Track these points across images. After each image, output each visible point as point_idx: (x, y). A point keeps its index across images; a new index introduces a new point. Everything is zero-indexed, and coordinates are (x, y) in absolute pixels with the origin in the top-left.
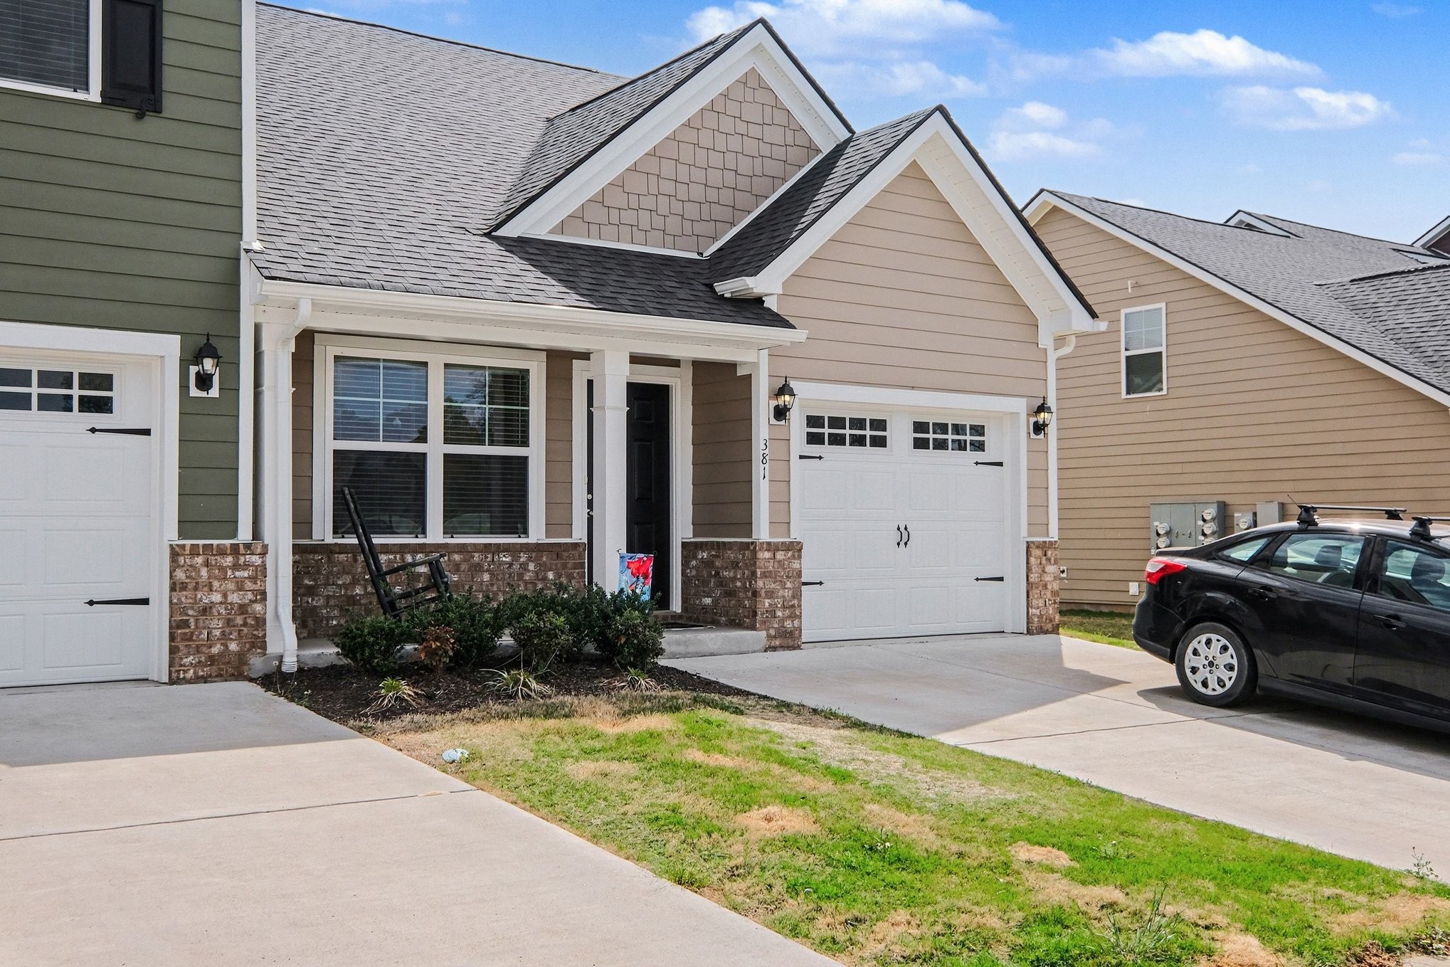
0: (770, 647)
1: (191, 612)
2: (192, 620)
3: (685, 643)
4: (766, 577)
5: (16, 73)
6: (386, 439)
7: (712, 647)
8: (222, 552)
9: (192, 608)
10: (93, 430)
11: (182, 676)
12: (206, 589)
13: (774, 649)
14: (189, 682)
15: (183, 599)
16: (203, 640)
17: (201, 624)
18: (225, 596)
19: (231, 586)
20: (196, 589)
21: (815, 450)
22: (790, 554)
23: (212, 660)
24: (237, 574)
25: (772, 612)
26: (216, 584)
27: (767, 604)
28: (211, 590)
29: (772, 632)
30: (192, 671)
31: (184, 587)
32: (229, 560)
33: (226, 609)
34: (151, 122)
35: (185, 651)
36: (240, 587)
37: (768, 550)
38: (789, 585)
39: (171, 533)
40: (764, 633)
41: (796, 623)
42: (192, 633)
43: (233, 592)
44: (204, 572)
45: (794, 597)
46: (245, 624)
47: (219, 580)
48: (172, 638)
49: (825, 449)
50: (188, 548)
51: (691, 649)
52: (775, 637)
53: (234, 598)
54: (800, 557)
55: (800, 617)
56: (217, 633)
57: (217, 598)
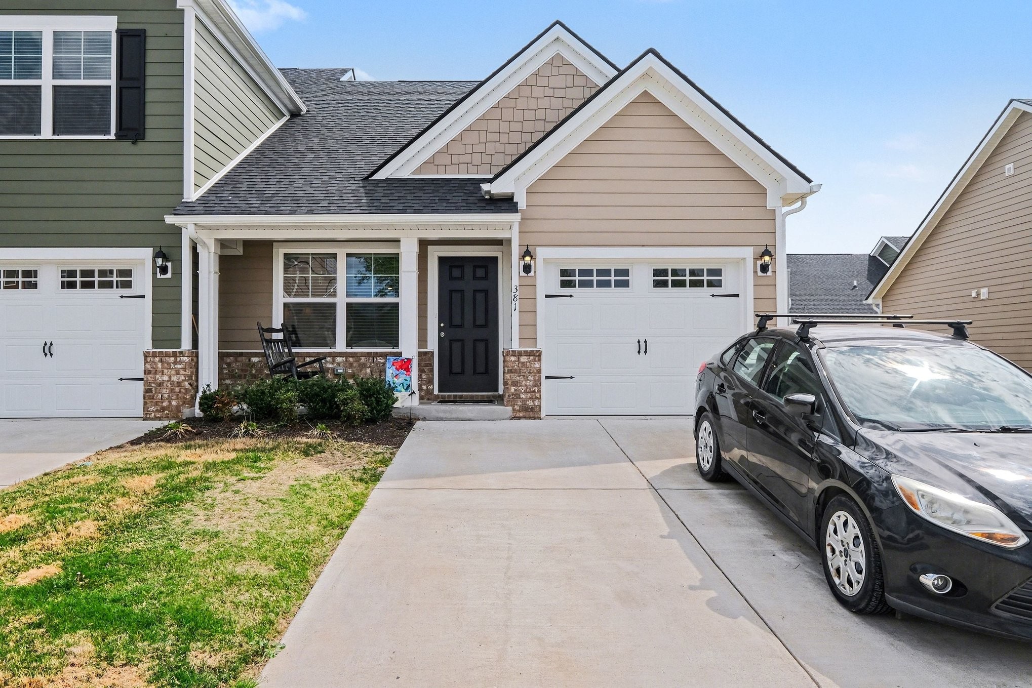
0: (514, 417)
1: (153, 385)
2: (153, 389)
3: (450, 412)
4: (512, 373)
5: (82, 132)
6: (314, 296)
7: (470, 415)
8: (167, 355)
9: (154, 383)
10: (122, 297)
11: (148, 416)
12: (160, 374)
13: (519, 418)
14: (152, 419)
15: (149, 378)
16: (159, 399)
17: (158, 391)
18: (170, 377)
19: (173, 372)
20: (156, 373)
21: (567, 291)
22: (532, 358)
23: (163, 409)
24: (176, 366)
25: (517, 396)
26: (165, 371)
27: (513, 390)
28: (163, 374)
29: (517, 407)
30: (153, 414)
31: (150, 372)
32: (172, 359)
33: (171, 384)
34: (141, 144)
35: (150, 404)
36: (178, 373)
37: (514, 356)
38: (530, 378)
39: (148, 346)
40: (510, 408)
41: (536, 403)
42: (154, 396)
43: (174, 376)
44: (160, 365)
45: (535, 386)
46: (180, 392)
47: (167, 369)
48: (144, 398)
49: (576, 291)
50: (151, 353)
51: (454, 416)
52: (519, 411)
53: (175, 378)
54: (540, 360)
55: (540, 398)
56: (166, 396)
57: (166, 378)
